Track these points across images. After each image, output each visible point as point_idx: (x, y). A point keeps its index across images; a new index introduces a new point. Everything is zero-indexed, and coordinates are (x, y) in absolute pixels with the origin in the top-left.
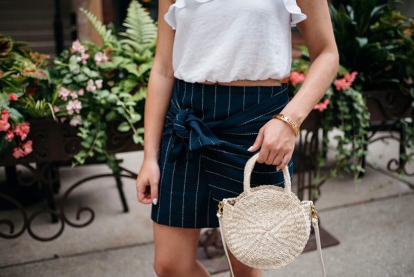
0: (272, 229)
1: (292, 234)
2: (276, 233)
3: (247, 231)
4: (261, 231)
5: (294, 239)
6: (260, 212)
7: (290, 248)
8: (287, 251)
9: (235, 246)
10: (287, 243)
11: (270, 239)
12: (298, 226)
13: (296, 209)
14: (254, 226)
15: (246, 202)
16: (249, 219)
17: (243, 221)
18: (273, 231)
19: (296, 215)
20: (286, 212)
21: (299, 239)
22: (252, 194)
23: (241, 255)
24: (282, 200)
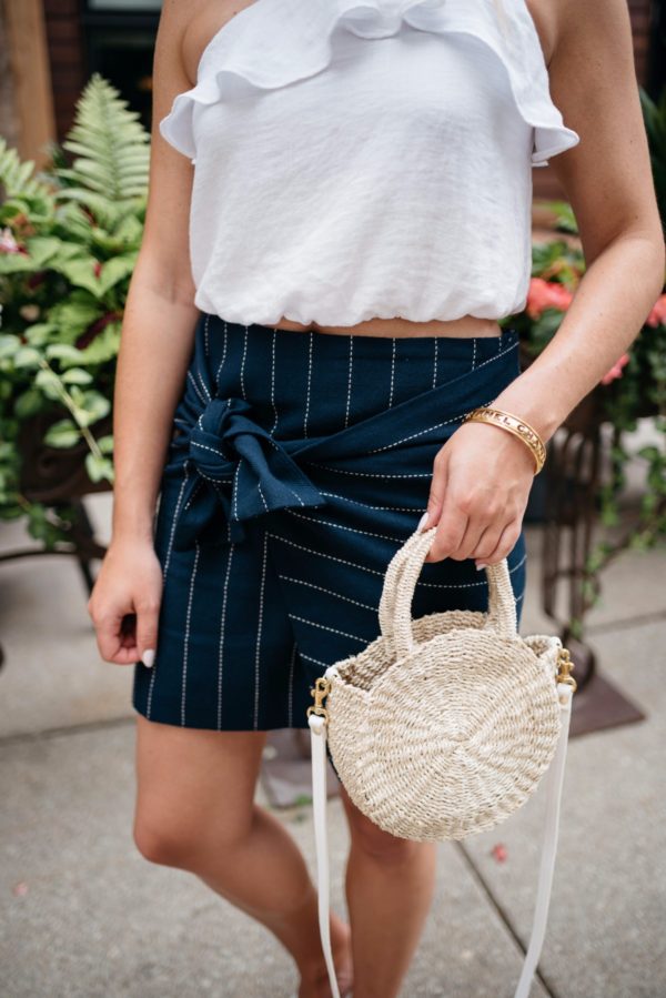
0: (472, 733)
1: (523, 738)
2: (483, 743)
3: (408, 751)
4: (446, 744)
5: (526, 751)
6: (439, 695)
7: (516, 774)
8: (509, 781)
9: (376, 798)
10: (510, 762)
11: (470, 761)
12: (538, 713)
13: (530, 669)
14: (425, 734)
15: (403, 674)
16: (412, 718)
17: (394, 727)
18: (474, 740)
19: (532, 686)
20: (505, 682)
21: (539, 746)
22: (419, 649)
23: (393, 820)
24: (496, 653)
